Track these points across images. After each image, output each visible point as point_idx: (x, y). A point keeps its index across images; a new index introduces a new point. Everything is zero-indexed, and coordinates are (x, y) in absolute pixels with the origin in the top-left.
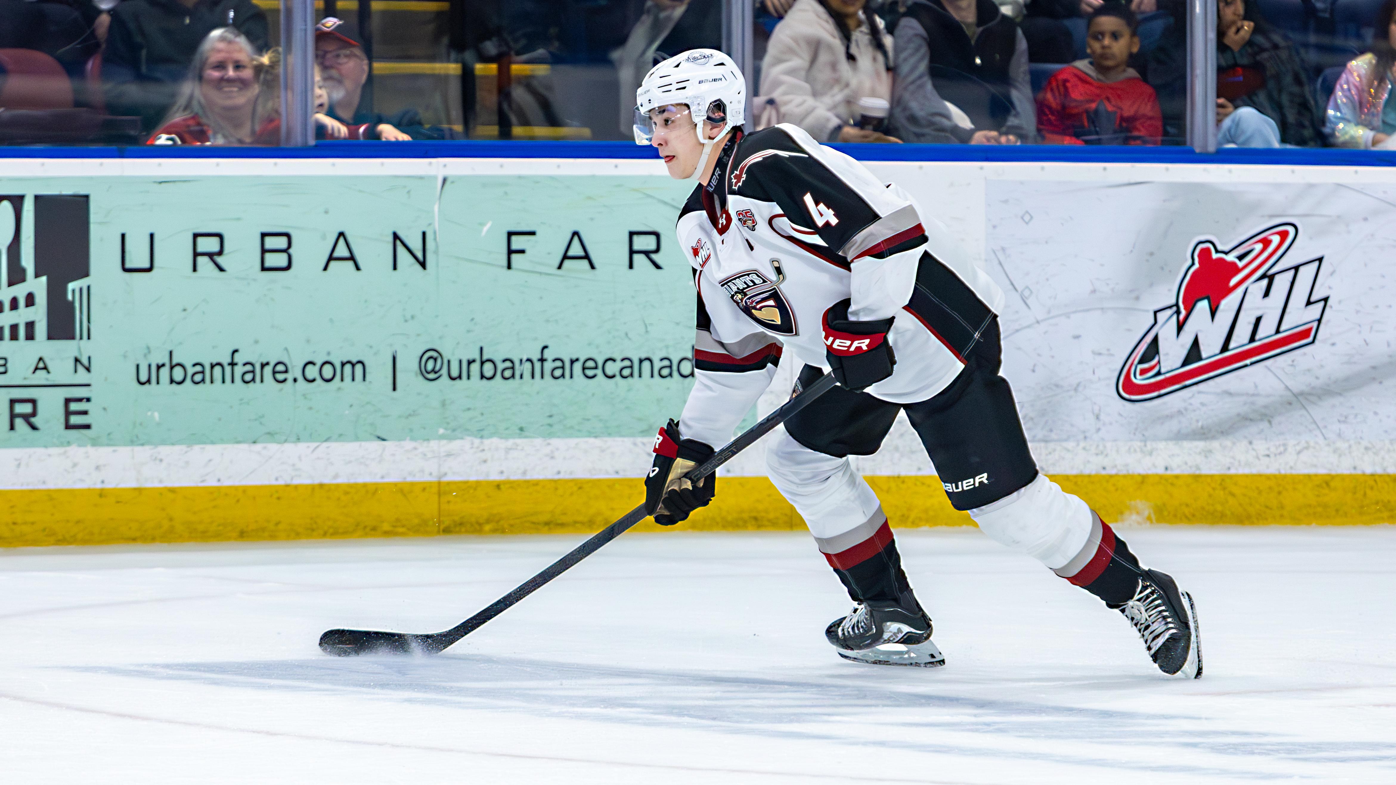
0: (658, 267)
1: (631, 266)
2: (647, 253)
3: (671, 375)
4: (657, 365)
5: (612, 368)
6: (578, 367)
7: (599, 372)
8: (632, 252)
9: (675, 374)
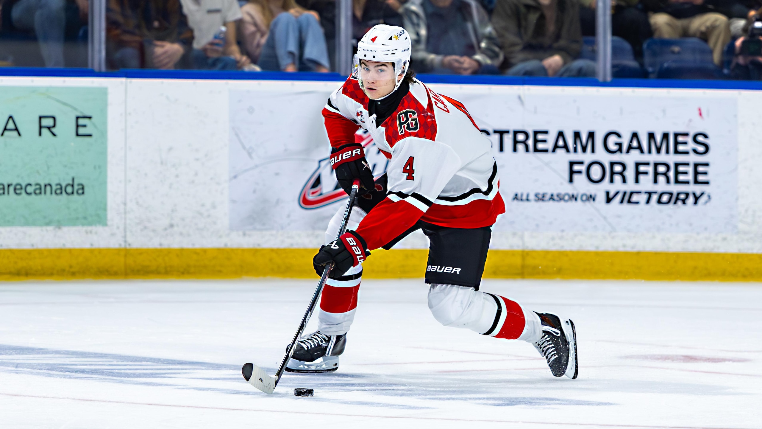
0: (54, 135)
1: (40, 134)
2: (49, 128)
3: (61, 193)
4: (54, 188)
5: (30, 189)
6: (12, 189)
7: (23, 191)
8: (41, 127)
9: (64, 193)
